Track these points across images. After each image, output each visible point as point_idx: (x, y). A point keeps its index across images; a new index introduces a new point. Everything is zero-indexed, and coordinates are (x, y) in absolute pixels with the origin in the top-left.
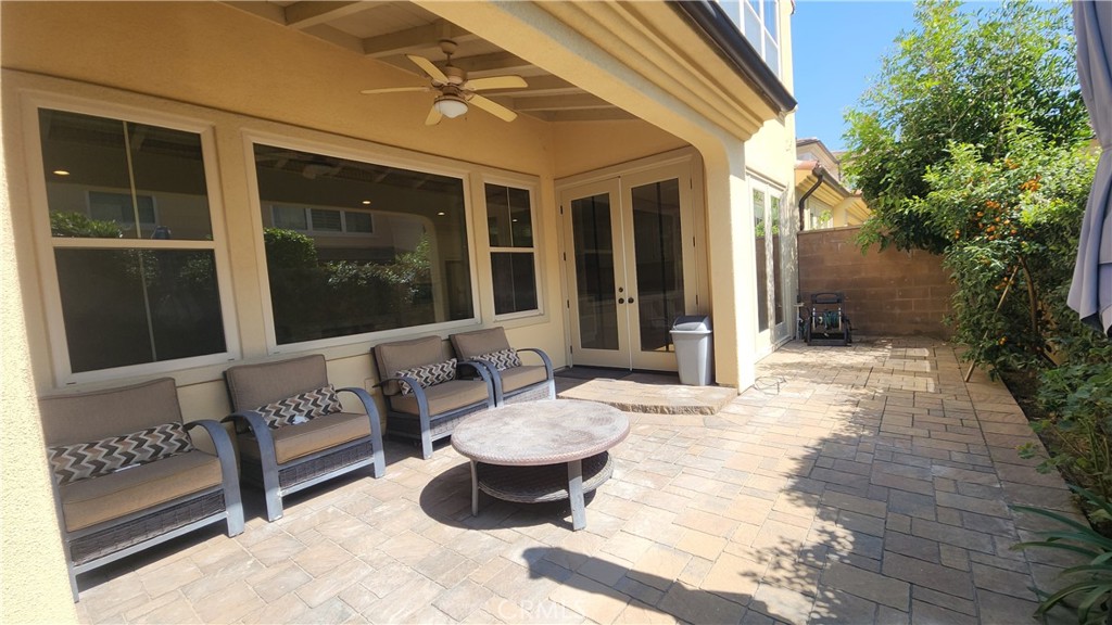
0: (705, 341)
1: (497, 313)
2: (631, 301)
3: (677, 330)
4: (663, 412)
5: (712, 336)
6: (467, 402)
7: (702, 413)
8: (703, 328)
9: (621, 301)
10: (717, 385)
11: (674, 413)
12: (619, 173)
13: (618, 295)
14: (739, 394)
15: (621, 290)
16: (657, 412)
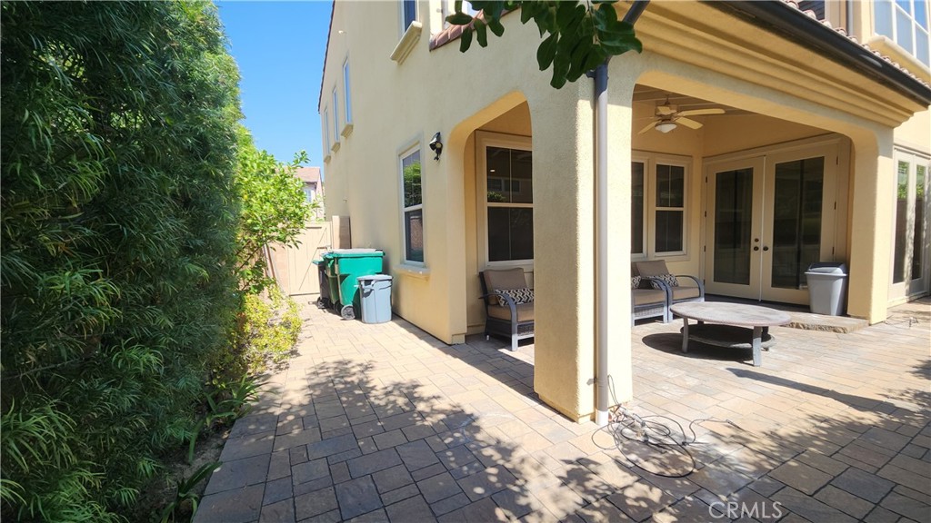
0: (840, 283)
1: (656, 251)
2: (766, 249)
3: (812, 272)
4: (798, 327)
5: (847, 280)
6: (654, 301)
7: (835, 331)
8: (839, 272)
9: (756, 249)
10: (849, 316)
11: (808, 329)
12: (764, 153)
13: (753, 244)
14: (870, 325)
15: (757, 240)
16: (792, 327)
